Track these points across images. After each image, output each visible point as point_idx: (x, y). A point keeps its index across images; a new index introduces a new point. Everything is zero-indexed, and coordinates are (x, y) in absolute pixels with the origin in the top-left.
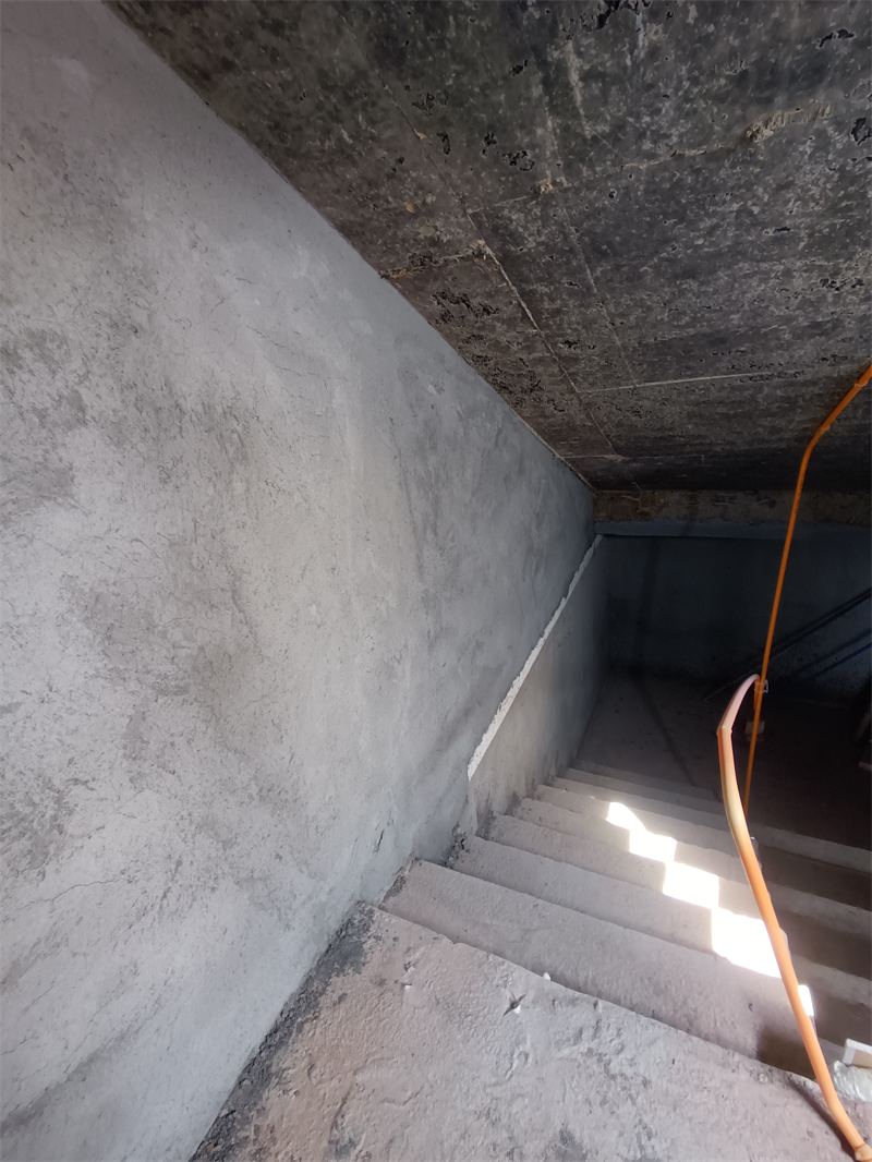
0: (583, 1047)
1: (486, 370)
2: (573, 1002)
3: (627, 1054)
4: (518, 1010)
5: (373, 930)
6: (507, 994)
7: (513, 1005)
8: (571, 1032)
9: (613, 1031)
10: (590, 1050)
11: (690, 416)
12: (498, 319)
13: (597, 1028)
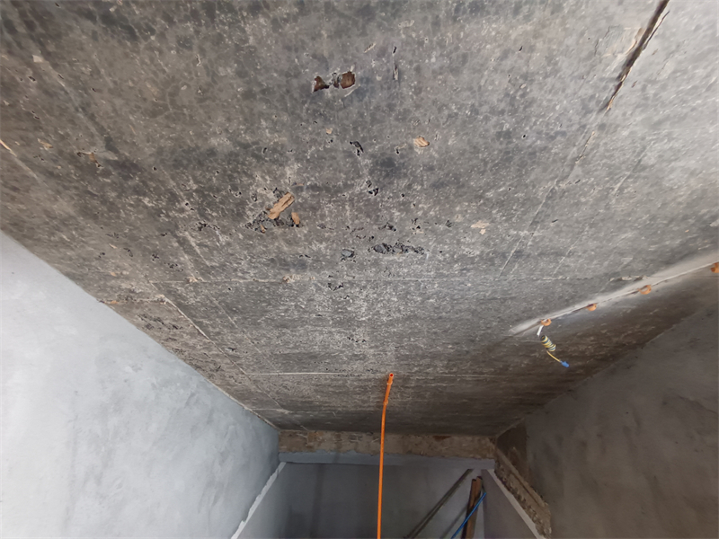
1: (183, 357)
11: (316, 391)
12: (184, 332)
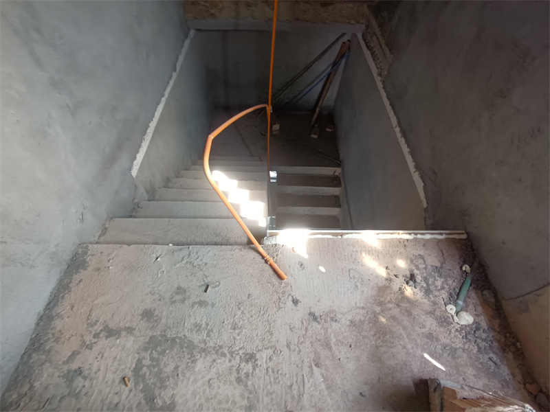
0: (184, 262)
2: (181, 250)
3: (200, 259)
4: (159, 259)
5: (89, 253)
6: (155, 256)
7: (157, 259)
8: (180, 259)
9: (195, 254)
10: (187, 262)
13: (189, 255)
